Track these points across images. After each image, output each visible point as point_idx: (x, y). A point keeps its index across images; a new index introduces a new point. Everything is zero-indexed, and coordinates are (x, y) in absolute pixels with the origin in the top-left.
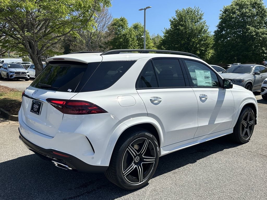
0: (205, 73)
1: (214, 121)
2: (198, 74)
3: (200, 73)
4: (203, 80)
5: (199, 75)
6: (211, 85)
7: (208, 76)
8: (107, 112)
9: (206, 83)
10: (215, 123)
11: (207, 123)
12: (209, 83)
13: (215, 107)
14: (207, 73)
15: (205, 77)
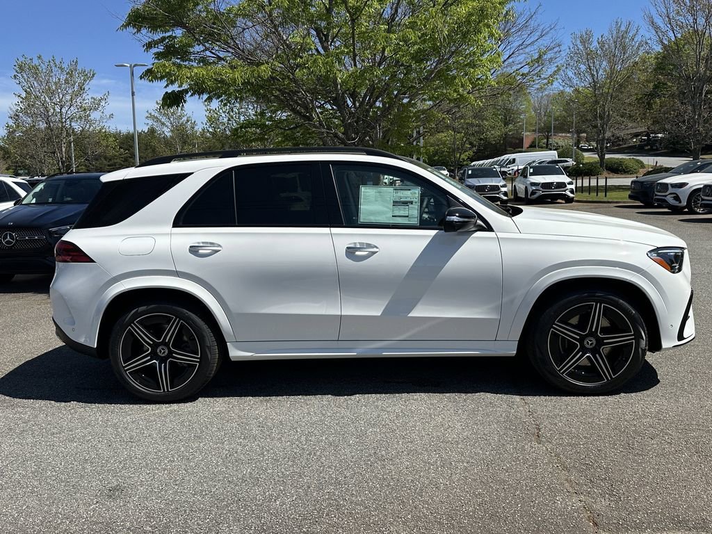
0: (397, 193)
1: (410, 310)
2: (368, 196)
3: (380, 192)
4: (387, 210)
5: (373, 199)
6: (415, 221)
7: (408, 199)
8: (94, 262)
9: (393, 216)
11: (377, 312)
12: (408, 216)
13: (407, 275)
14: (408, 193)
15: (394, 202)
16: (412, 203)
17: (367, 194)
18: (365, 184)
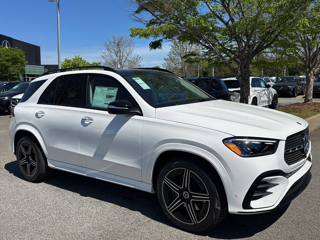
0: (109, 91)
1: (104, 156)
2: (98, 92)
3: (102, 90)
4: (104, 100)
5: (99, 94)
7: (112, 95)
8: (15, 117)
9: (105, 104)
10: (104, 159)
11: (91, 154)
14: (113, 91)
15: (107, 96)
16: (113, 96)
17: (98, 91)
18: (98, 85)
